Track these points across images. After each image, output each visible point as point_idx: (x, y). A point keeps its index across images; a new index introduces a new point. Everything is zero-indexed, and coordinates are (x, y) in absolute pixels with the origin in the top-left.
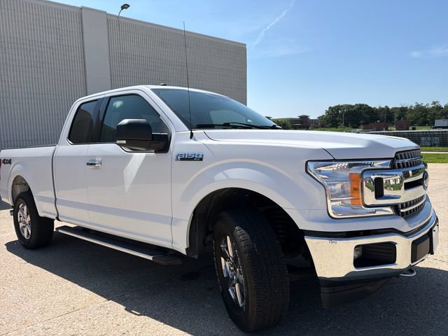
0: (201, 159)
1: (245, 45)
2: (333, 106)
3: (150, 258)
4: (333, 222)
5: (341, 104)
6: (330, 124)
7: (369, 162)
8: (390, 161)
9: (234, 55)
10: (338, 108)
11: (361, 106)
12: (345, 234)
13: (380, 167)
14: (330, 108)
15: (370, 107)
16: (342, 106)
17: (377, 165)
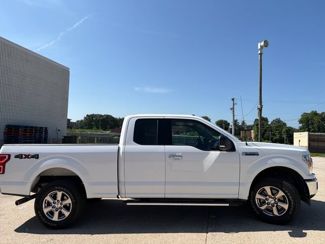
0: (258, 155)
2: (89, 114)
3: (228, 205)
5: (95, 114)
6: (87, 127)
10: (93, 116)
11: (108, 116)
14: (87, 115)
15: (113, 118)
16: (95, 115)
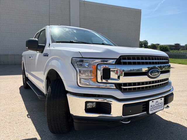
0: (48, 56)
1: (141, 10)
4: (79, 88)
7: (106, 60)
8: (115, 60)
9: (136, 14)
12: (83, 95)
13: (111, 63)
17: (110, 61)
